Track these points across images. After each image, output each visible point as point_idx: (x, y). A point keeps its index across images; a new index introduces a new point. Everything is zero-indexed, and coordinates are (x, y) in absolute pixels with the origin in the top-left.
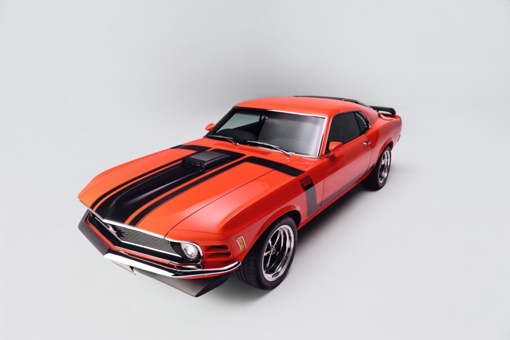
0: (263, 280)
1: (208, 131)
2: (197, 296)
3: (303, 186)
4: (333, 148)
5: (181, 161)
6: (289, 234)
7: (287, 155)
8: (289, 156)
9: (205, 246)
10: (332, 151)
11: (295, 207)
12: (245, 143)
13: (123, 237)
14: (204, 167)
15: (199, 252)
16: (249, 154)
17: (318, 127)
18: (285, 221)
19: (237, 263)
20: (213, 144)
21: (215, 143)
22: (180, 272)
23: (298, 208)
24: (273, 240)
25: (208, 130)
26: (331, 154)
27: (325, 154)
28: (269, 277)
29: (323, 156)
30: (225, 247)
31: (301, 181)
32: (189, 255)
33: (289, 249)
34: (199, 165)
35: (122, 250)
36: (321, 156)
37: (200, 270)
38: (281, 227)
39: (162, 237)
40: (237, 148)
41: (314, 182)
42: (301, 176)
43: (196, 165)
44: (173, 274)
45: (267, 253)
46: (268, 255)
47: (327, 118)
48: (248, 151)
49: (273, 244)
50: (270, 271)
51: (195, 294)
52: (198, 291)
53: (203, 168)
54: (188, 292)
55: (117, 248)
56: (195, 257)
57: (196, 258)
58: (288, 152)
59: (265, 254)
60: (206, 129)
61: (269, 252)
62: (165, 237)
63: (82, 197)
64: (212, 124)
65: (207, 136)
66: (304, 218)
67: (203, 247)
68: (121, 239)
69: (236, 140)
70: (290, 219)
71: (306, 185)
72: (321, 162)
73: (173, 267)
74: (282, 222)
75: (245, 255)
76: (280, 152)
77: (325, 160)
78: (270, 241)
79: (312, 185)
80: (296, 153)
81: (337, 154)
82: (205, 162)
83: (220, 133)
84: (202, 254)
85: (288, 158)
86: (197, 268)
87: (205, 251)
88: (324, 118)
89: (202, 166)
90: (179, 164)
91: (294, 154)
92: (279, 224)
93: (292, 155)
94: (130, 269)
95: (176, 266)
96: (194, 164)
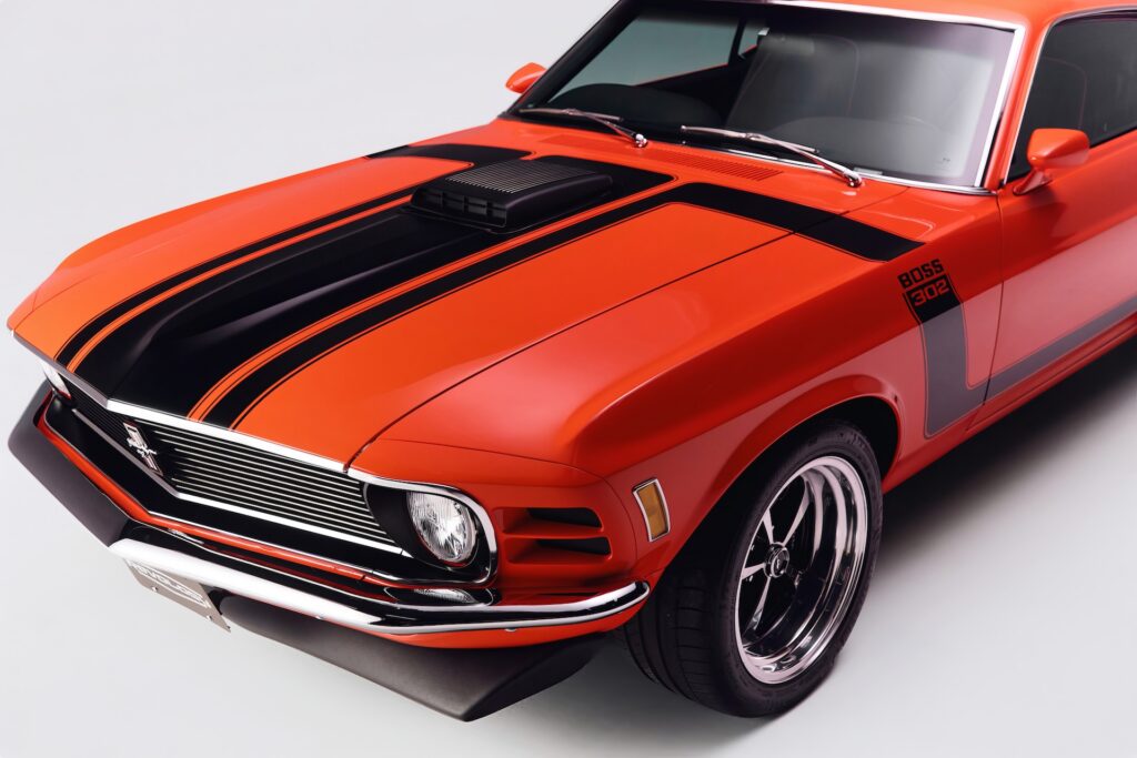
0: (737, 673)
1: (517, 96)
2: (470, 716)
3: (913, 301)
4: (1046, 152)
5: (409, 198)
6: (848, 494)
7: (846, 179)
8: (857, 184)
9: (506, 510)
10: (1042, 169)
11: (879, 386)
12: (672, 136)
13: (183, 476)
14: (504, 215)
15: (481, 535)
16: (684, 176)
17: (985, 69)
18: (832, 439)
19: (631, 587)
20: (537, 141)
21: (546, 137)
22: (403, 611)
23: (888, 394)
24: (782, 519)
25: (517, 89)
26: (1037, 181)
27: (1010, 179)
28: (762, 668)
29: (1001, 185)
30: (586, 518)
31: (904, 279)
32: (440, 547)
33: (848, 558)
34: (484, 211)
35: (177, 526)
36: (993, 189)
37: (481, 607)
38: (816, 463)
39: (338, 467)
40: (640, 152)
41: (959, 292)
42: (903, 261)
43: (472, 209)
44: (378, 619)
45: (755, 569)
46: (760, 577)
47: (1021, 32)
48: (683, 164)
49: (779, 535)
50: (765, 643)
51: (461, 710)
52: (475, 699)
53: (500, 221)
54: (432, 701)
55: (159, 518)
56: (466, 554)
57: (466, 561)
58: (851, 167)
59: (747, 572)
60: (508, 85)
61: (763, 566)
62: (347, 467)
63: (24, 325)
64: (532, 67)
65: (514, 113)
66: (913, 438)
67: (500, 514)
68: (173, 485)
69: (632, 125)
70: (853, 437)
71: (924, 296)
72: (991, 208)
73: (376, 590)
74: (822, 442)
75: (664, 562)
76: (820, 169)
77: (1010, 204)
78: (767, 519)
79: (949, 301)
80: (886, 173)
81: (1061, 184)
82: (507, 197)
83: (565, 101)
84: (493, 547)
85: (852, 193)
86: (473, 600)
87: (508, 531)
88: (1012, 31)
89: (496, 214)
90: (404, 206)
91: (877, 176)
92: (807, 450)
93: (870, 181)
94: (208, 604)
95: (390, 590)
96: (462, 207)
